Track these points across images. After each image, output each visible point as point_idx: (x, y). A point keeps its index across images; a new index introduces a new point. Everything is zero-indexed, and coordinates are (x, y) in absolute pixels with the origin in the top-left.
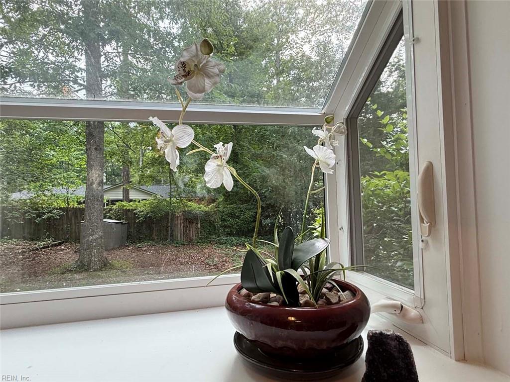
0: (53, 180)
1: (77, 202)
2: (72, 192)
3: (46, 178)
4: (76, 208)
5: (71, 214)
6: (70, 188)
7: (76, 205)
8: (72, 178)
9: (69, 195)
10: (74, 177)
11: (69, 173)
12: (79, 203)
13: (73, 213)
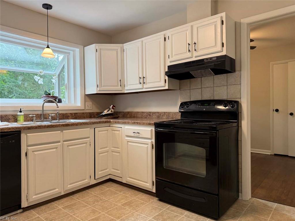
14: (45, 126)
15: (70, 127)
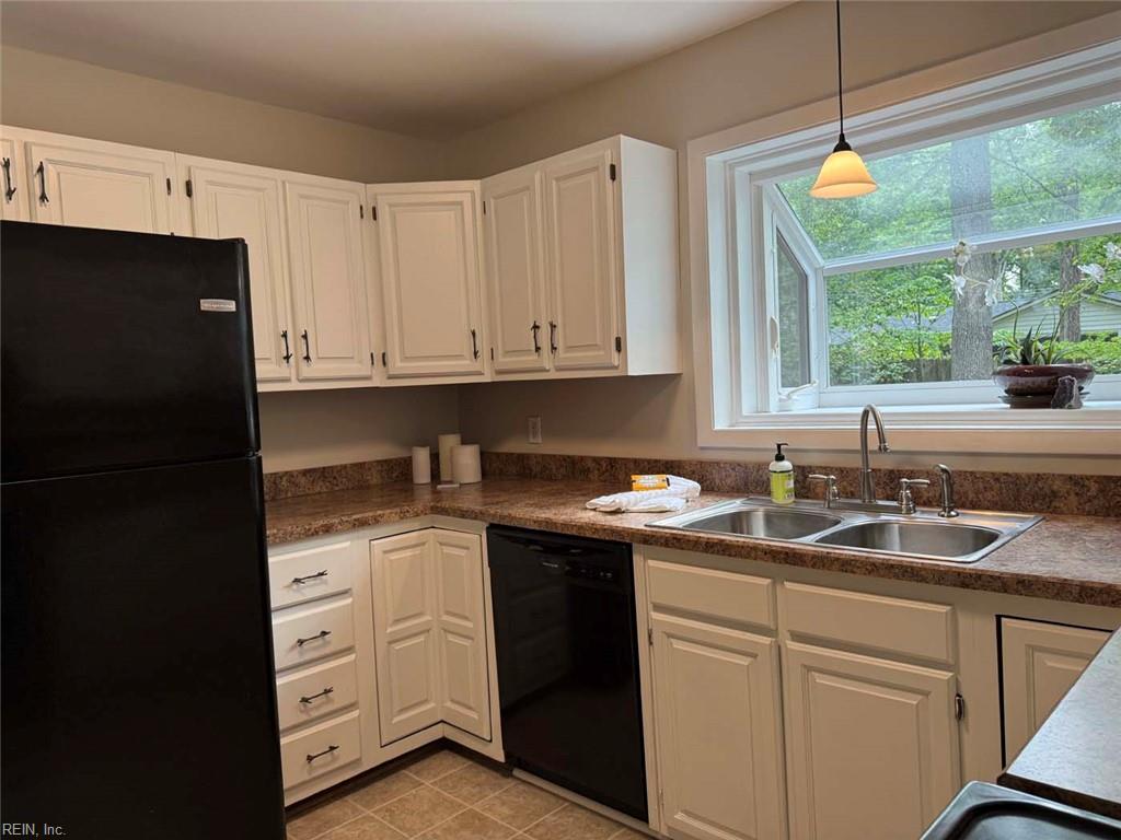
0: (887, 300)
1: (941, 347)
2: (928, 324)
3: (874, 299)
4: (937, 360)
5: (926, 374)
6: (923, 315)
7: (938, 354)
8: (927, 290)
9: (922, 332)
10: (932, 289)
11: (921, 279)
12: (945, 350)
13: (931, 371)
14: (696, 542)
15: (804, 569)
